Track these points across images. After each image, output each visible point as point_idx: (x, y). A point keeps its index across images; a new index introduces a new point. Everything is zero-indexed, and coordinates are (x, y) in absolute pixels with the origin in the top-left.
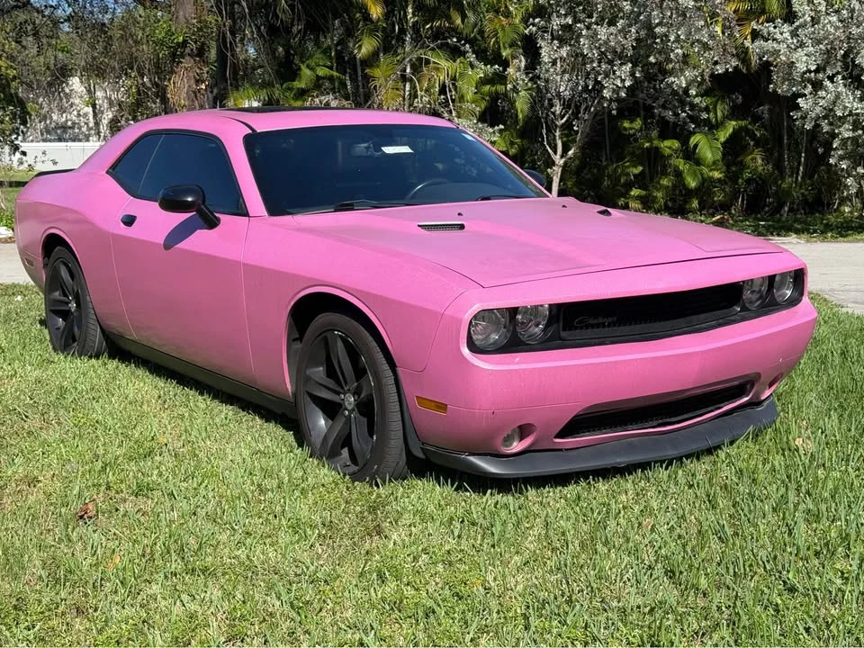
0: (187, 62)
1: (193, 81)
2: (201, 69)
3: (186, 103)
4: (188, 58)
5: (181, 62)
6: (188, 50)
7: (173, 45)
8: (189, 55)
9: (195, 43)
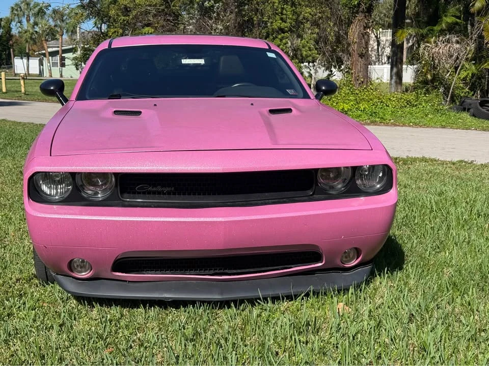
0: (360, 16)
1: (362, 28)
2: (368, 20)
3: (357, 41)
4: (360, 14)
5: (356, 16)
6: (361, 9)
7: (352, 6)
8: (361, 12)
9: (365, 4)
